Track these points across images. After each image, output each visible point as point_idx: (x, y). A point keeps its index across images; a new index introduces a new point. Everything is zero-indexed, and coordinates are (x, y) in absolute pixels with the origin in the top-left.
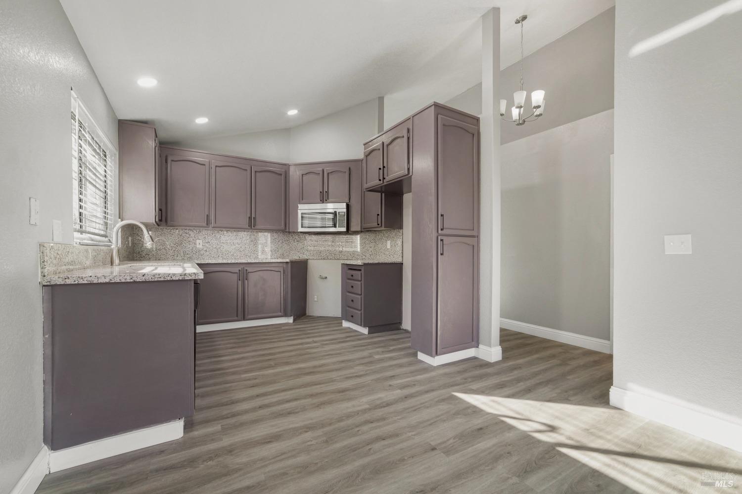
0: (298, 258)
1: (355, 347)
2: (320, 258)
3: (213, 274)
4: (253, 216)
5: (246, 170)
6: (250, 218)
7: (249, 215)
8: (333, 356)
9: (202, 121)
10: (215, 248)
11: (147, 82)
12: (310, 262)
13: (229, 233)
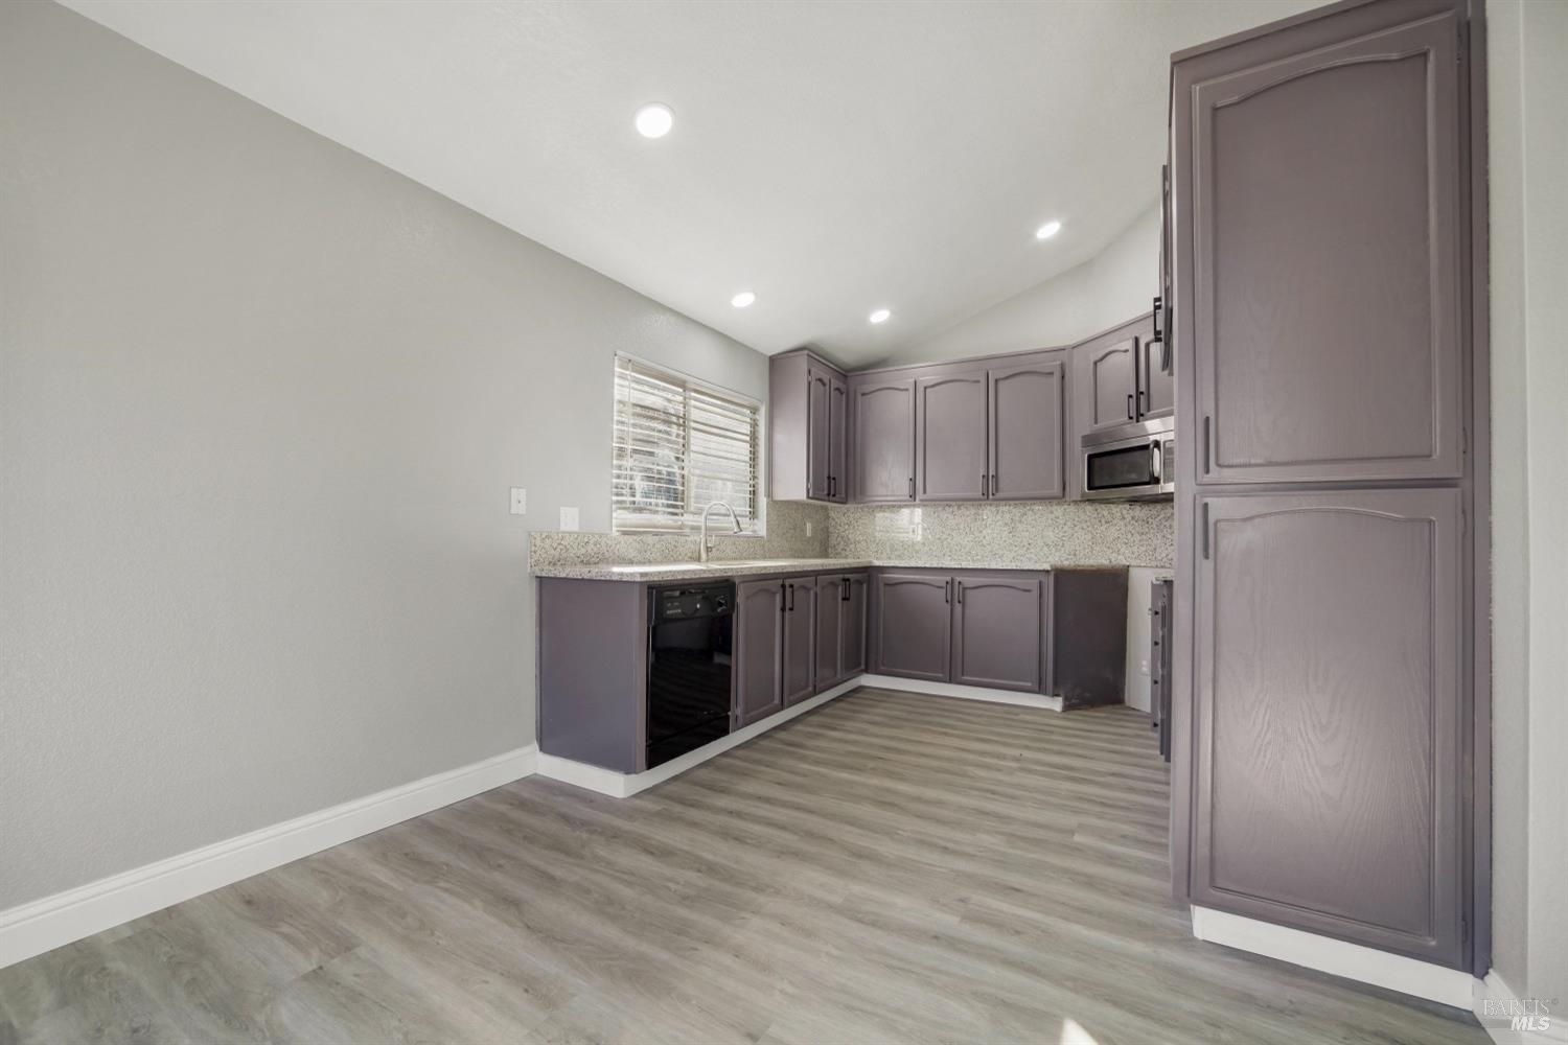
0: (1106, 563)
1: (1080, 799)
2: (1154, 564)
3: (905, 586)
4: (992, 473)
5: (978, 382)
6: (986, 477)
7: (982, 472)
8: (996, 797)
9: (880, 317)
10: (939, 539)
11: (743, 300)
12: (1133, 573)
13: (963, 509)
